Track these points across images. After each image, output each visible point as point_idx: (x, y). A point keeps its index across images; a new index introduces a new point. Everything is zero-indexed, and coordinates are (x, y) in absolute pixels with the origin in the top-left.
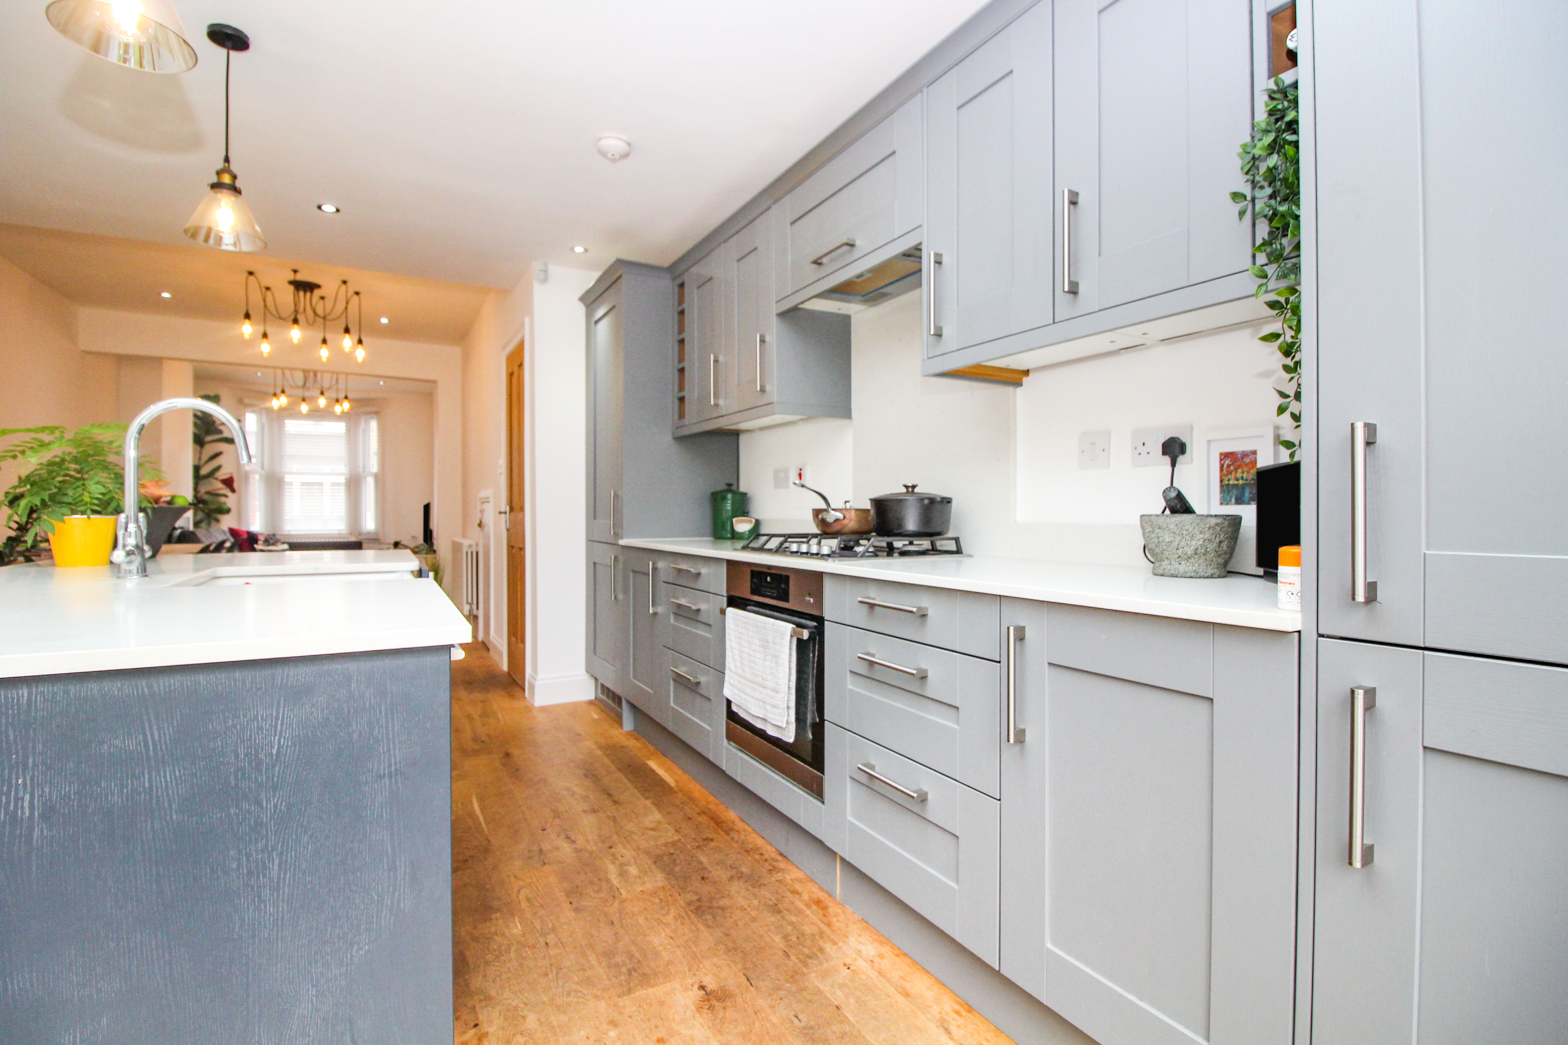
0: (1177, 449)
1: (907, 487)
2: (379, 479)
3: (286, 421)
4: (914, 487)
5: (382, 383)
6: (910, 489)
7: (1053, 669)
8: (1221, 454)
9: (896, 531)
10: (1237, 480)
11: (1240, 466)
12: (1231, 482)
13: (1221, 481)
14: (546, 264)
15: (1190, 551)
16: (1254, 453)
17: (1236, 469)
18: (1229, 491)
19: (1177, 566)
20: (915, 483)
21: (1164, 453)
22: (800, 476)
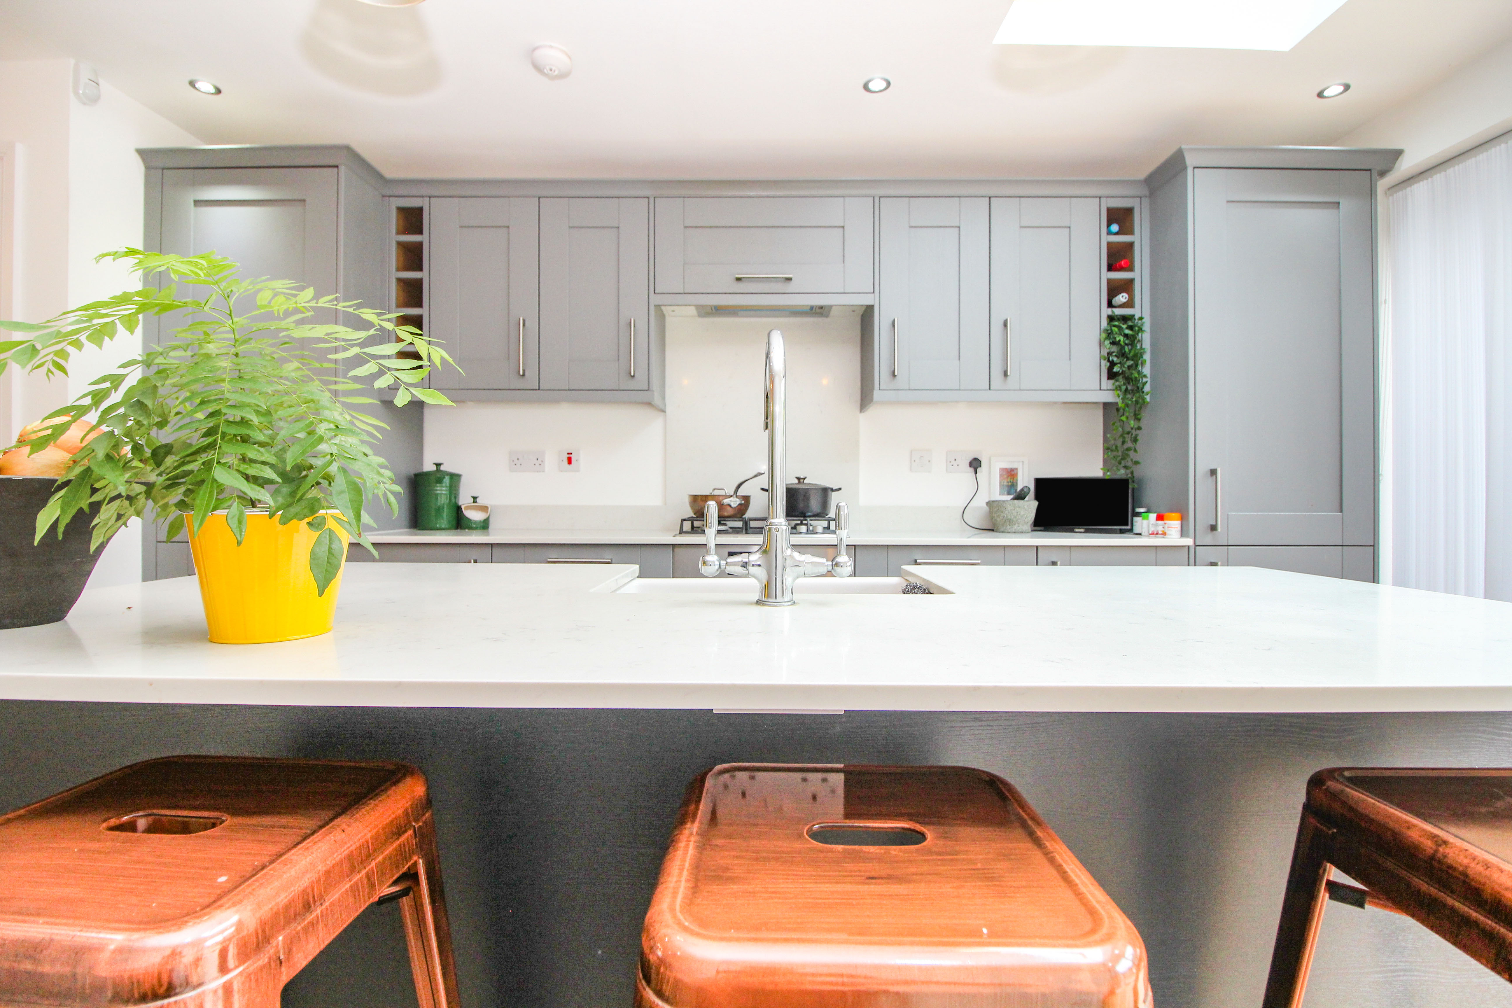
0: (978, 464)
1: (799, 479)
6: (801, 481)
8: (1000, 469)
10: (1008, 482)
12: (1005, 484)
13: (1000, 483)
16: (1017, 469)
17: (1008, 477)
18: (1004, 488)
21: (970, 466)
22: (570, 461)
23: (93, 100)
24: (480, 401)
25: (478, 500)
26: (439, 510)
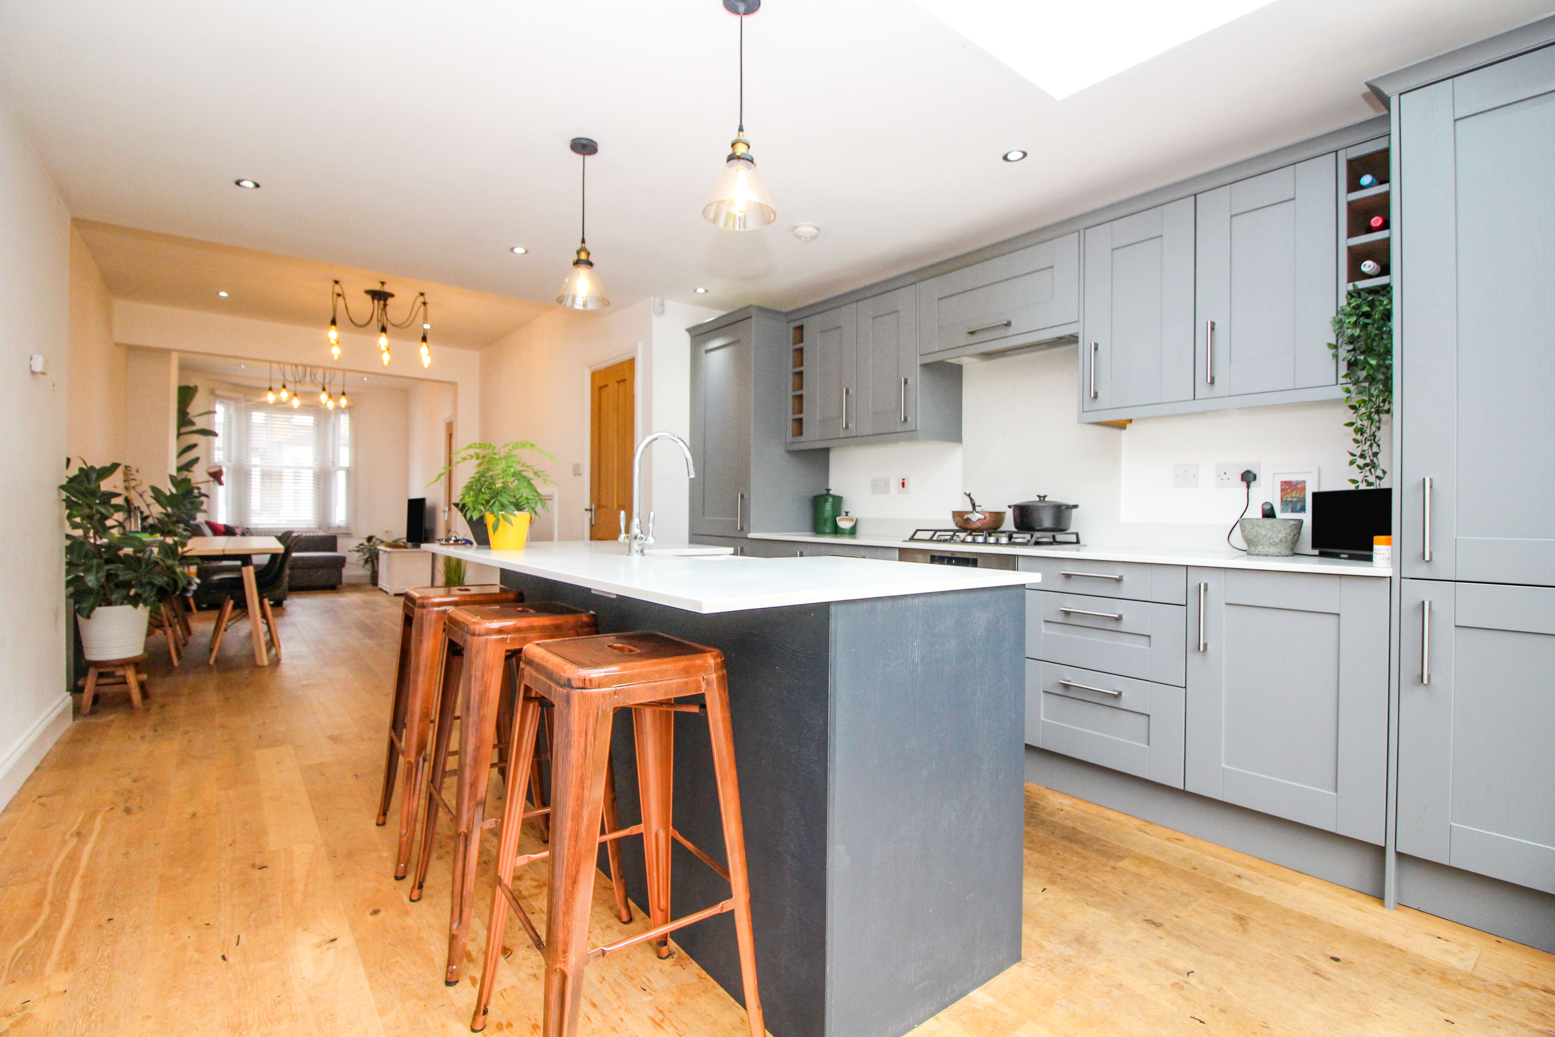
0: (1251, 477)
1: (1039, 497)
2: (351, 473)
3: (253, 413)
4: (1045, 497)
5: (365, 379)
6: (1042, 499)
7: (1228, 606)
8: (1282, 482)
9: (1038, 528)
10: (1292, 498)
11: (1294, 490)
12: (1288, 499)
13: (1282, 498)
14: (663, 299)
15: (1277, 540)
16: (1304, 482)
17: (1292, 492)
18: (1287, 505)
19: (1268, 549)
20: (1045, 494)
21: (1242, 480)
22: (903, 485)
23: (661, 313)
24: (858, 444)
25: (849, 514)
26: (825, 520)
